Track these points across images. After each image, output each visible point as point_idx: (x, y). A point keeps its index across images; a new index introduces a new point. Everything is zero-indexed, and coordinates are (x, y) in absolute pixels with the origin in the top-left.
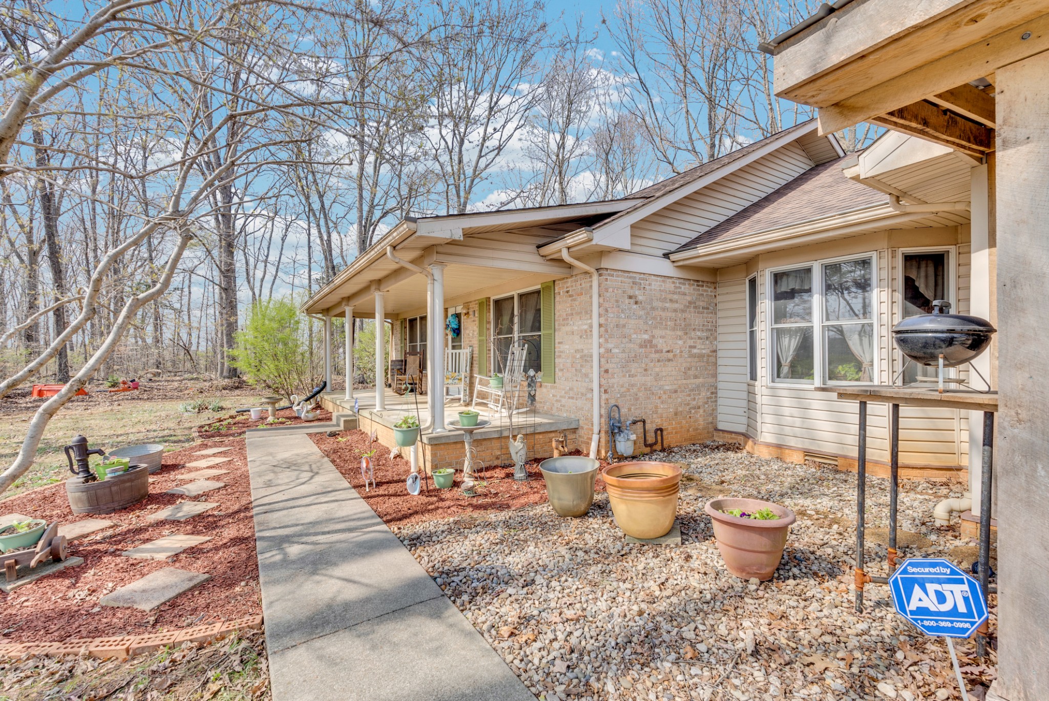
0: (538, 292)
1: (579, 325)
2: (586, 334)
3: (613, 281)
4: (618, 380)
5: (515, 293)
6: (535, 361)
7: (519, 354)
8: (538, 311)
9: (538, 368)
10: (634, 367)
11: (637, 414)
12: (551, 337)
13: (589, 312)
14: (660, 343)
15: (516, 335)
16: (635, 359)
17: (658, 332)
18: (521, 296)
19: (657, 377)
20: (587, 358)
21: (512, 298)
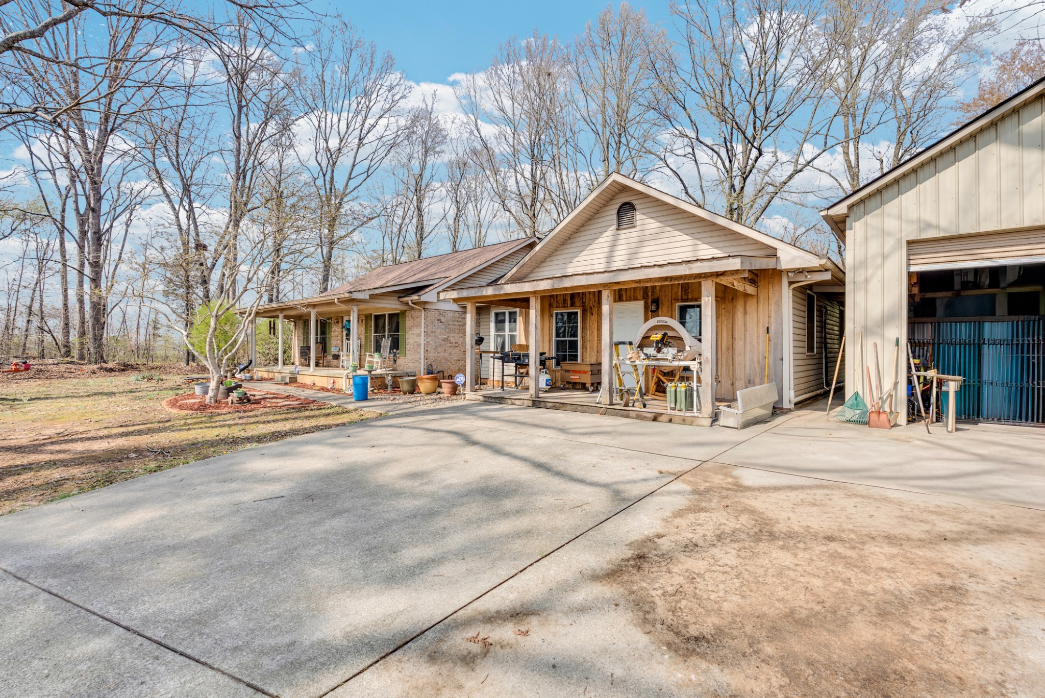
0: (398, 314)
1: (416, 331)
2: (419, 335)
3: (430, 314)
4: (432, 355)
5: (387, 313)
6: (396, 344)
7: (386, 343)
8: (398, 323)
9: (397, 349)
10: (439, 349)
11: (440, 369)
12: (404, 336)
13: (420, 326)
14: (452, 339)
15: (386, 334)
16: (440, 346)
17: (451, 335)
18: (390, 315)
19: (450, 354)
20: (419, 345)
21: (384, 315)
